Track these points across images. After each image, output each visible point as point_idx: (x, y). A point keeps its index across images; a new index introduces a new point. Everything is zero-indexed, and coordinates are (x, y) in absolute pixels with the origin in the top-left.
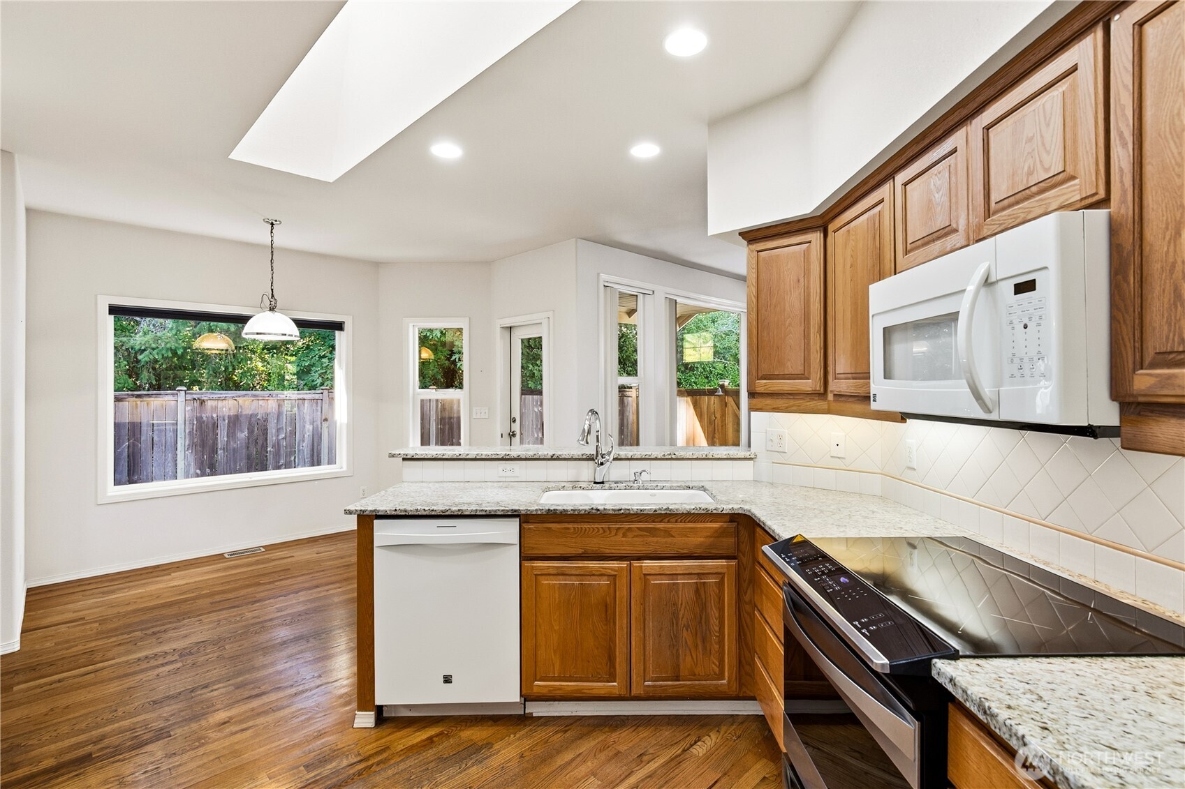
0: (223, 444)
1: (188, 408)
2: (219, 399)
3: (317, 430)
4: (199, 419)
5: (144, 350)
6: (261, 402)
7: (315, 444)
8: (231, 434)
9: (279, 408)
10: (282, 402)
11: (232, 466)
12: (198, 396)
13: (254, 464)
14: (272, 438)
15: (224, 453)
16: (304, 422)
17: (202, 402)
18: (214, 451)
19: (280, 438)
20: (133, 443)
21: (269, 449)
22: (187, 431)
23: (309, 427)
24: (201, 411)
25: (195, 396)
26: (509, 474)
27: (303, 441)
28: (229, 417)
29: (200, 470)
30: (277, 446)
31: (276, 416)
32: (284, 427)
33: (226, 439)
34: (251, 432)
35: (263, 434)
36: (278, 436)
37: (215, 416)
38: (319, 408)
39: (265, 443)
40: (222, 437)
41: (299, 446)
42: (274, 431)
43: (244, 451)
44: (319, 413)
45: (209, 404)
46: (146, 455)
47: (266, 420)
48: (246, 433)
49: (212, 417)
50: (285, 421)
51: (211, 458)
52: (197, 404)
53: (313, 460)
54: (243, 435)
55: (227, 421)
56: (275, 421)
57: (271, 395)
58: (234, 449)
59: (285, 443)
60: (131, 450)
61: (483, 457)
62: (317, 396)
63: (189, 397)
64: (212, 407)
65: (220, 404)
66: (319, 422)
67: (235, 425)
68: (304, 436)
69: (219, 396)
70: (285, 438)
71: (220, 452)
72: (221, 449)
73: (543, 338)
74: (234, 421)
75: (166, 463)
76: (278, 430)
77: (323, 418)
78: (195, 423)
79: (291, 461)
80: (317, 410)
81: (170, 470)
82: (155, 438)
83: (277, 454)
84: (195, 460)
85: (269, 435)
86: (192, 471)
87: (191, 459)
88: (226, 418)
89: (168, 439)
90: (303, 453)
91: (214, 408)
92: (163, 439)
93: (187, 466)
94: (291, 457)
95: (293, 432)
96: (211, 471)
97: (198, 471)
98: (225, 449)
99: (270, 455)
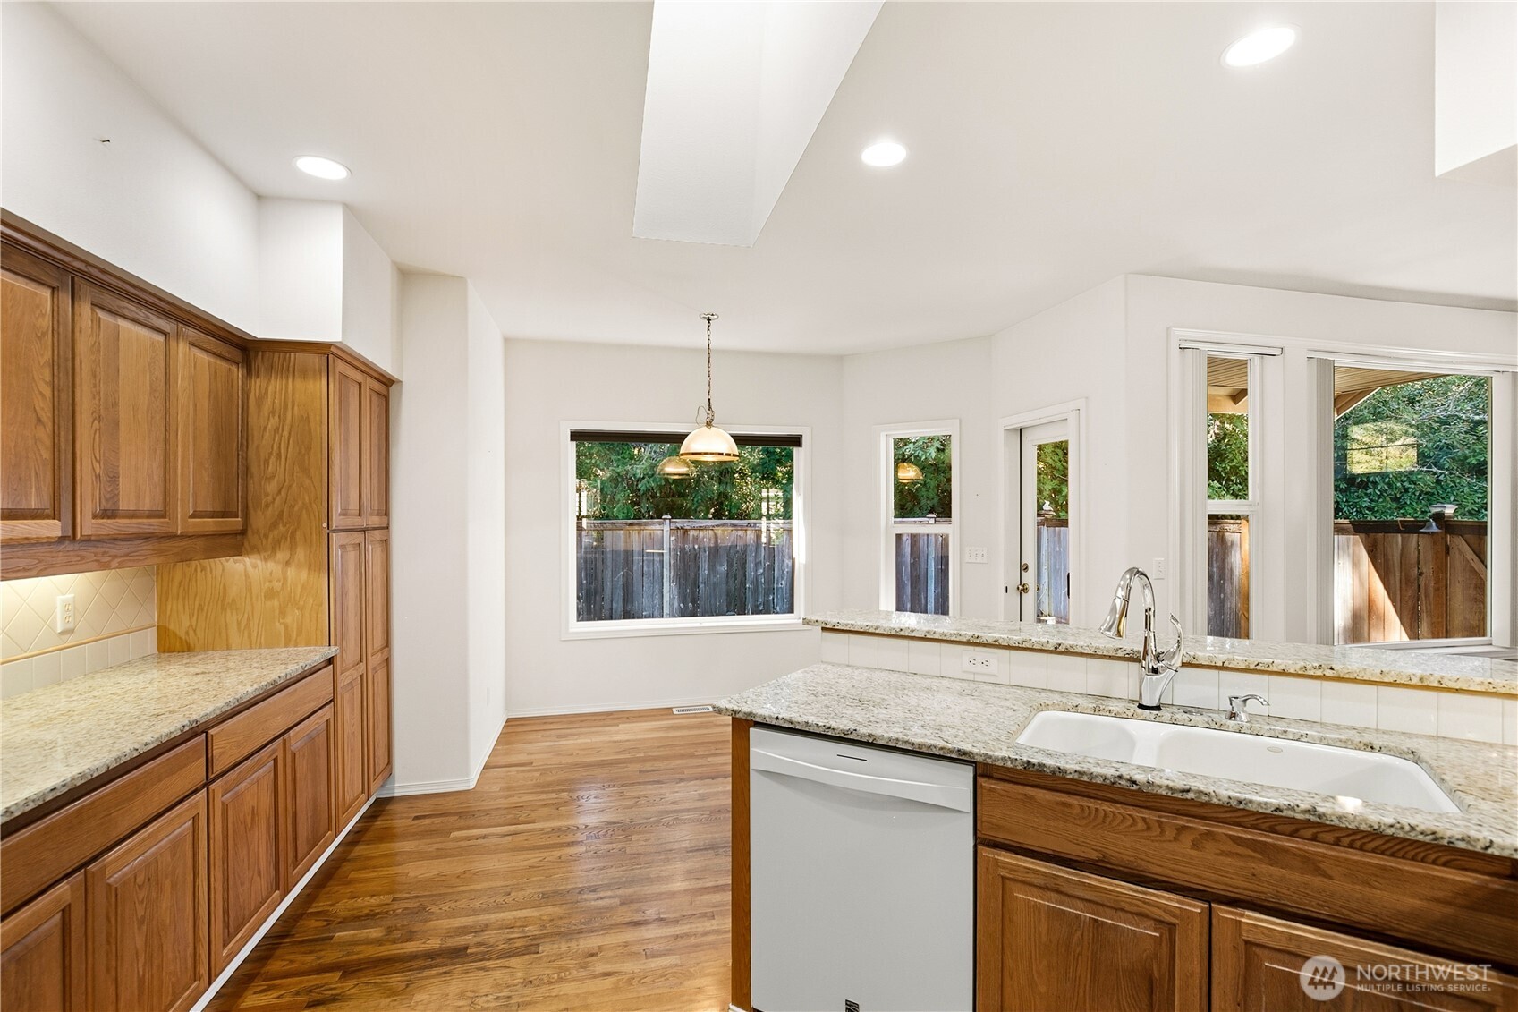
0: (704, 577)
1: (673, 538)
2: (700, 529)
4: (683, 550)
5: (644, 478)
6: (740, 533)
8: (712, 567)
9: (757, 540)
10: (759, 533)
11: (713, 602)
12: (682, 525)
13: (733, 601)
14: (750, 574)
15: (705, 587)
16: (782, 556)
17: (685, 531)
18: (696, 584)
19: (759, 574)
20: (627, 573)
21: (747, 586)
22: (672, 562)
23: (787, 562)
24: (684, 543)
25: (679, 525)
26: (979, 668)
27: (783, 578)
28: (710, 548)
30: (756, 582)
31: (754, 549)
32: (763, 562)
33: (706, 572)
34: (730, 565)
35: (742, 569)
36: (756, 571)
37: (696, 547)
39: (744, 579)
40: (704, 571)
41: (778, 583)
42: (752, 565)
43: (723, 586)
45: (692, 533)
46: (637, 586)
47: (745, 553)
48: (726, 566)
49: (694, 548)
50: (763, 553)
51: (693, 592)
52: (680, 532)
54: (722, 568)
55: (707, 553)
56: (754, 554)
57: (749, 525)
59: (763, 580)
60: (625, 580)
61: (936, 637)
63: (673, 526)
64: (694, 537)
65: (701, 534)
67: (715, 557)
68: (782, 572)
69: (700, 525)
70: (764, 574)
71: (701, 586)
72: (702, 583)
73: (1069, 442)
74: (715, 551)
75: (654, 595)
76: (757, 565)
78: (679, 553)
79: (770, 601)
81: (657, 601)
82: (645, 568)
83: (756, 591)
84: (679, 593)
85: (748, 570)
86: (676, 605)
87: (675, 592)
88: (707, 549)
89: (656, 570)
90: (782, 592)
91: (696, 539)
92: (651, 569)
93: (672, 600)
94: (769, 596)
95: (772, 568)
96: (694, 606)
97: (682, 605)
98: (706, 583)
99: (749, 594)
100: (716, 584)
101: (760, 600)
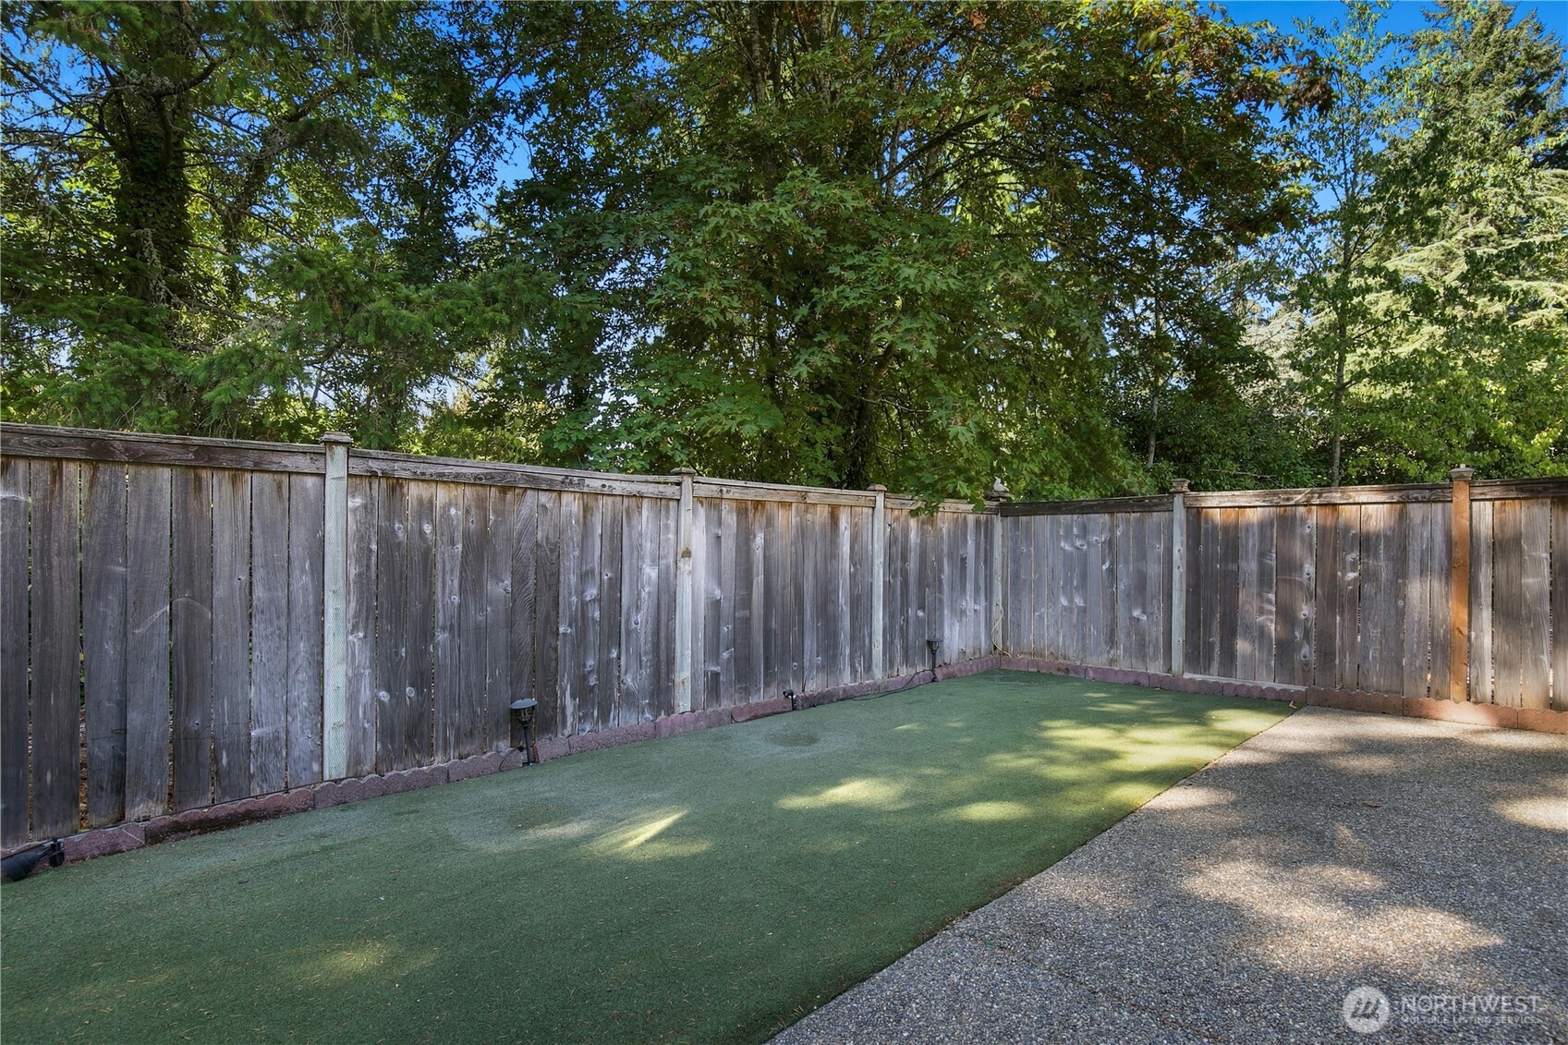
0: (448, 614)
1: (357, 501)
2: (440, 480)
3: (668, 579)
4: (387, 539)
6: (544, 498)
7: (663, 617)
8: (472, 585)
9: (585, 517)
10: (591, 502)
11: (473, 678)
12: (384, 465)
13: (527, 670)
14: (569, 600)
15: (452, 640)
16: (641, 558)
17: (396, 485)
18: (426, 632)
19: (588, 598)
20: (188, 607)
21: (561, 630)
22: (352, 573)
23: (651, 573)
25: (374, 465)
27: (638, 608)
28: (466, 536)
29: (389, 690)
30: (581, 620)
31: (577, 539)
32: (597, 571)
33: (456, 599)
34: (519, 580)
35: (550, 587)
36: (583, 592)
37: (427, 528)
38: (672, 524)
39: (553, 613)
40: (448, 594)
41: (628, 620)
42: (573, 579)
43: (502, 634)
44: (671, 536)
45: (414, 491)
46: (228, 648)
47: (555, 548)
48: (508, 582)
49: (421, 532)
50: (597, 553)
51: (419, 654)
52: (379, 488)
53: (658, 656)
54: (500, 588)
55: (460, 546)
56: (577, 553)
57: (567, 480)
58: (478, 628)
59: (597, 614)
60: (180, 628)
62: (670, 491)
63: (359, 466)
64: (420, 501)
65: (442, 494)
66: (671, 560)
67: (479, 558)
68: (639, 594)
69: (440, 469)
70: (598, 599)
71: (441, 637)
72: (444, 629)
75: (292, 672)
76: (585, 577)
77: (682, 548)
78: (374, 547)
79: (610, 661)
80: (667, 527)
81: (301, 692)
82: (259, 592)
83: (580, 642)
84: (374, 663)
85: (563, 591)
86: (365, 695)
87: (363, 658)
88: (458, 536)
89: (299, 596)
90: (638, 639)
91: (426, 508)
92: (281, 594)
93: (353, 681)
94: (609, 652)
95: (616, 583)
96: (419, 692)
97: (384, 695)
98: (455, 629)
99: (564, 650)
100: (481, 632)
101: (591, 662)
